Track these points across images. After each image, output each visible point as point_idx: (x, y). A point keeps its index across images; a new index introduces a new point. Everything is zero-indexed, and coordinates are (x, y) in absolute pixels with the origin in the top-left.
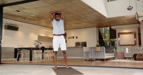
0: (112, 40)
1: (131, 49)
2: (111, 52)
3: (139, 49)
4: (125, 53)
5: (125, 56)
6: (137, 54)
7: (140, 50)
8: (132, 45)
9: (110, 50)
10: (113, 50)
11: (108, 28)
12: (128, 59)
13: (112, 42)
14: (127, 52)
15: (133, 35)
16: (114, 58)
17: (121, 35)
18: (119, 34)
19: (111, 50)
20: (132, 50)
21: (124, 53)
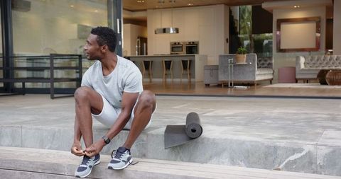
0: (255, 36)
1: (311, 60)
2: (266, 67)
3: (330, 60)
4: (297, 69)
5: (298, 77)
6: (327, 71)
7: (332, 61)
8: (310, 50)
9: (262, 62)
10: (269, 61)
11: (249, 7)
12: (304, 82)
13: (255, 41)
14: (302, 66)
15: (312, 26)
16: (271, 81)
17: (283, 26)
18: (280, 22)
19: (266, 61)
20: (313, 62)
21: (295, 68)
